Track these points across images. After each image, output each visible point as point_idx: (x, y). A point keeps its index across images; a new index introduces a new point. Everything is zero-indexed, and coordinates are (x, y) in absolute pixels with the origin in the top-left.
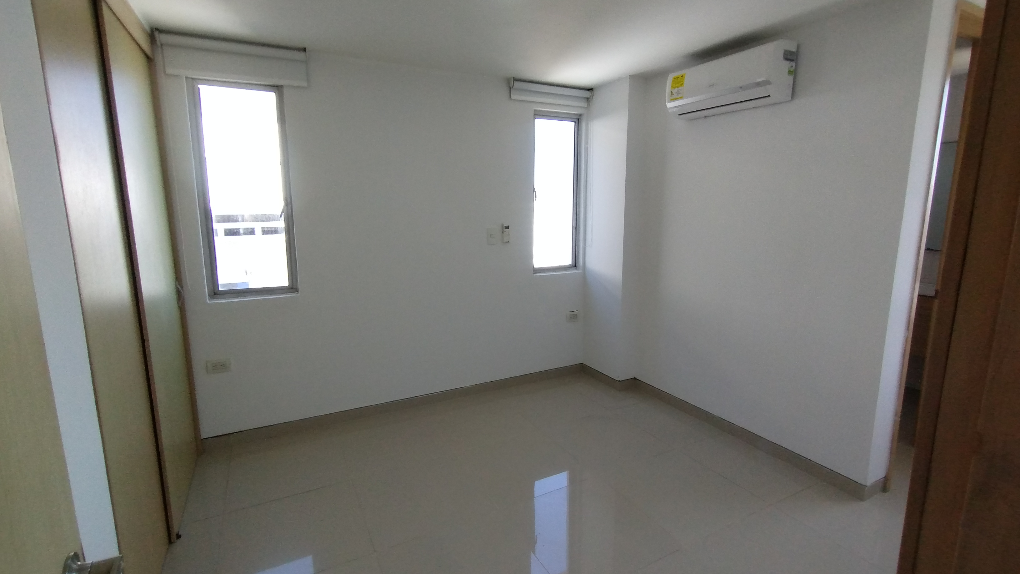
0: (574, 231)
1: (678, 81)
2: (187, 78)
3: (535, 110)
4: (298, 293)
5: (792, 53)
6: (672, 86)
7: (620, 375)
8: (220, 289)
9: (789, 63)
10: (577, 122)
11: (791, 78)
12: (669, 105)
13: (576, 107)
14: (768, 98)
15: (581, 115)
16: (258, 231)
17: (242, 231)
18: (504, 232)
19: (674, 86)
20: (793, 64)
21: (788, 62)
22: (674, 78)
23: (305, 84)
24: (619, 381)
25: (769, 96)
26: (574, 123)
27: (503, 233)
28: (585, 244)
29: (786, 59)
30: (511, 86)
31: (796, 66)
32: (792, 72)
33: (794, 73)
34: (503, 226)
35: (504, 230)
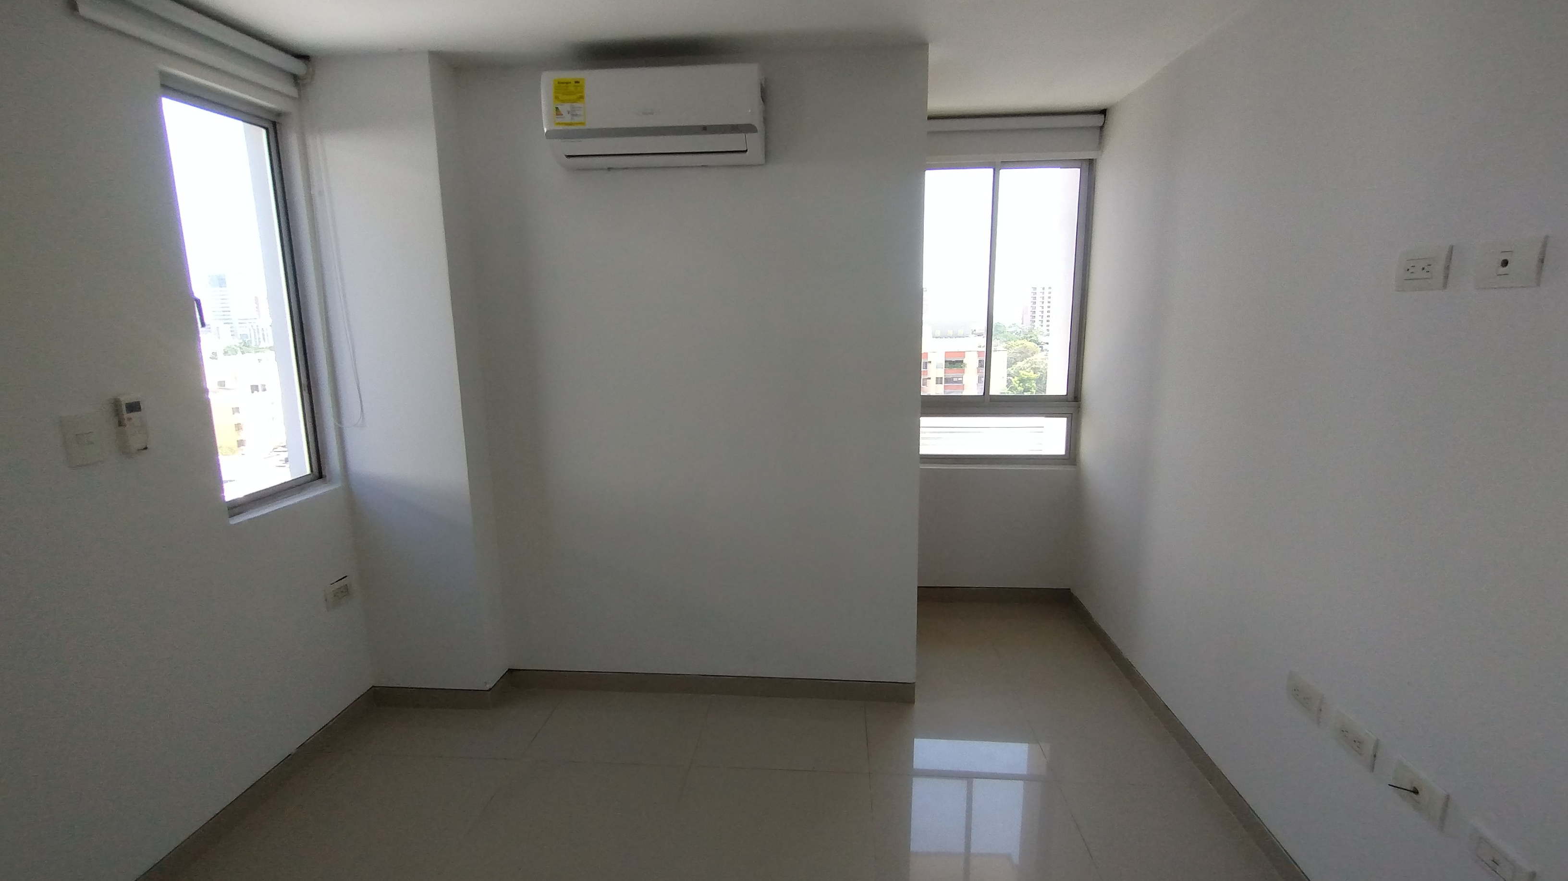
0: (306, 394)
1: (571, 93)
3: (158, 72)
6: (556, 98)
10: (274, 129)
13: (266, 90)
14: (743, 155)
15: (280, 115)
18: (125, 422)
19: (562, 97)
22: (557, 81)
24: (490, 689)
25: (745, 151)
26: (266, 131)
27: (120, 424)
34: (116, 403)
35: (126, 415)
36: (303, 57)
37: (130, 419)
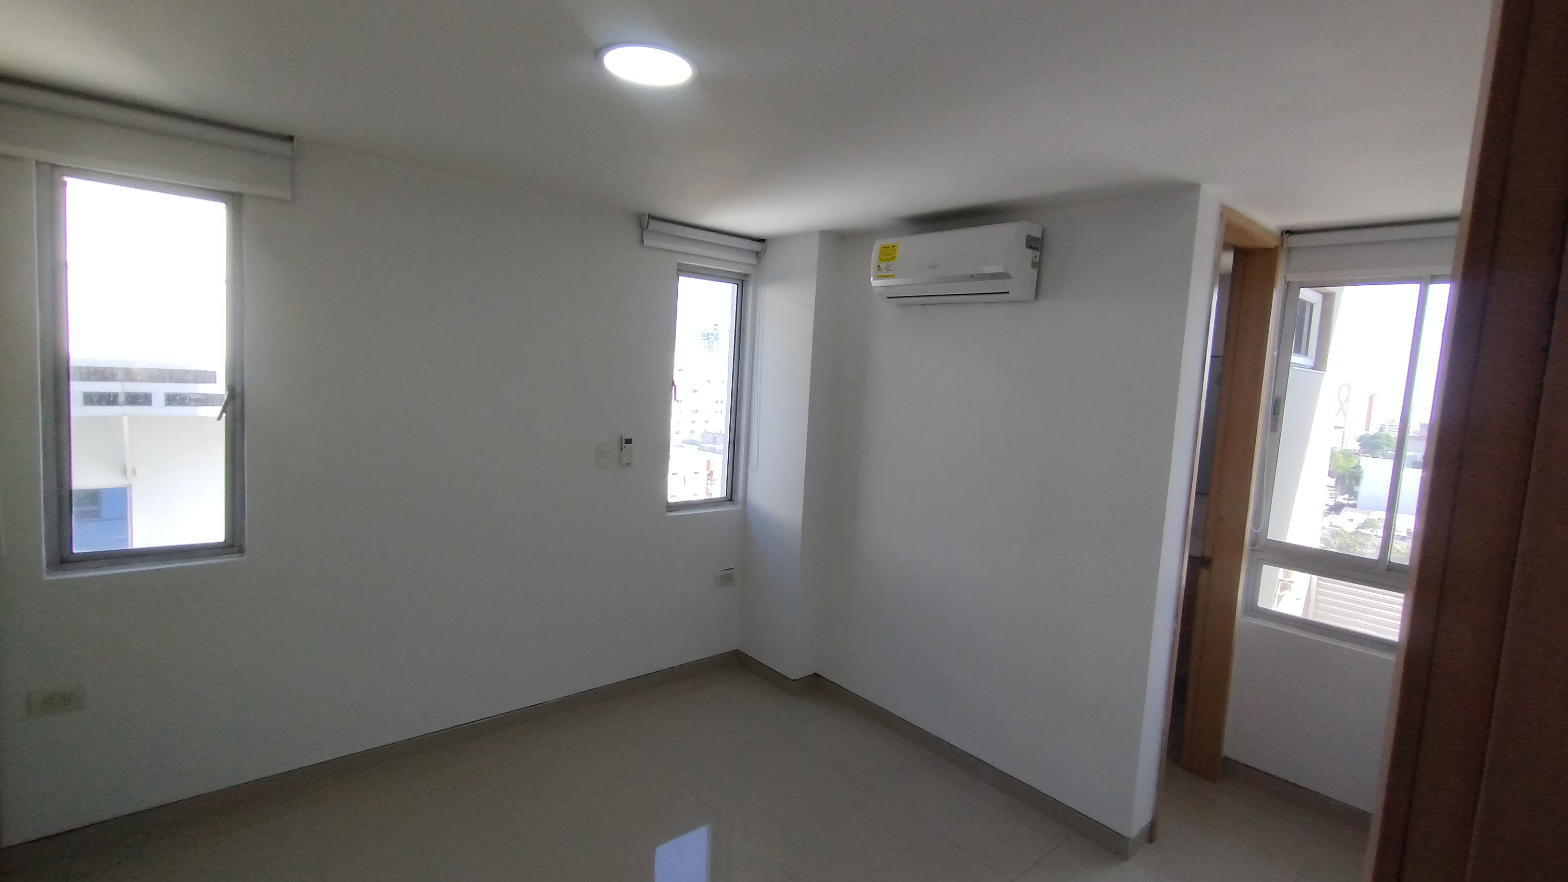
0: (732, 446)
1: (888, 254)
2: (38, 163)
3: (678, 264)
4: (243, 555)
5: (1035, 239)
6: (879, 258)
7: (795, 670)
8: (74, 552)
9: (1033, 252)
10: (741, 284)
11: (1034, 272)
12: (875, 283)
13: (741, 263)
14: (1006, 295)
15: (746, 275)
16: (159, 399)
17: (121, 399)
18: (623, 449)
19: (883, 257)
20: (1038, 254)
21: (1030, 251)
22: (883, 248)
23: (286, 195)
24: (794, 680)
25: (1008, 292)
26: (736, 286)
27: (621, 450)
28: (747, 466)
29: (1030, 247)
30: (645, 227)
31: (1041, 257)
32: (1036, 263)
33: (1037, 265)
34: (622, 438)
35: (624, 445)
36: (761, 240)
37: (625, 447)
